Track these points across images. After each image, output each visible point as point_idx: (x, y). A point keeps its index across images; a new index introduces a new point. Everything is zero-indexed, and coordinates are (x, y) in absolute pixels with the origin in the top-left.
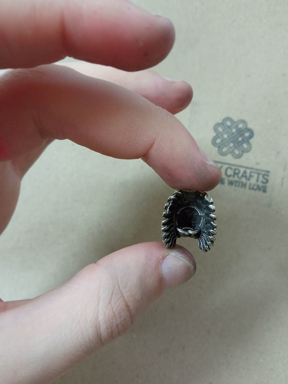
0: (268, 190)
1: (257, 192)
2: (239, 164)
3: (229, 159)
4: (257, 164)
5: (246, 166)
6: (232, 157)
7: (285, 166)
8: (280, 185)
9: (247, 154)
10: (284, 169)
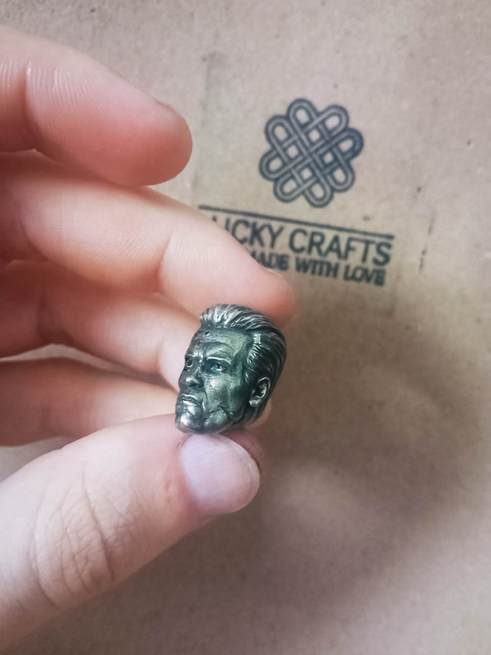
0: (388, 279)
1: (363, 284)
2: (323, 221)
3: (300, 209)
4: (366, 219)
5: (339, 224)
6: (307, 205)
7: (432, 220)
8: (418, 267)
9: (343, 195)
10: (430, 230)
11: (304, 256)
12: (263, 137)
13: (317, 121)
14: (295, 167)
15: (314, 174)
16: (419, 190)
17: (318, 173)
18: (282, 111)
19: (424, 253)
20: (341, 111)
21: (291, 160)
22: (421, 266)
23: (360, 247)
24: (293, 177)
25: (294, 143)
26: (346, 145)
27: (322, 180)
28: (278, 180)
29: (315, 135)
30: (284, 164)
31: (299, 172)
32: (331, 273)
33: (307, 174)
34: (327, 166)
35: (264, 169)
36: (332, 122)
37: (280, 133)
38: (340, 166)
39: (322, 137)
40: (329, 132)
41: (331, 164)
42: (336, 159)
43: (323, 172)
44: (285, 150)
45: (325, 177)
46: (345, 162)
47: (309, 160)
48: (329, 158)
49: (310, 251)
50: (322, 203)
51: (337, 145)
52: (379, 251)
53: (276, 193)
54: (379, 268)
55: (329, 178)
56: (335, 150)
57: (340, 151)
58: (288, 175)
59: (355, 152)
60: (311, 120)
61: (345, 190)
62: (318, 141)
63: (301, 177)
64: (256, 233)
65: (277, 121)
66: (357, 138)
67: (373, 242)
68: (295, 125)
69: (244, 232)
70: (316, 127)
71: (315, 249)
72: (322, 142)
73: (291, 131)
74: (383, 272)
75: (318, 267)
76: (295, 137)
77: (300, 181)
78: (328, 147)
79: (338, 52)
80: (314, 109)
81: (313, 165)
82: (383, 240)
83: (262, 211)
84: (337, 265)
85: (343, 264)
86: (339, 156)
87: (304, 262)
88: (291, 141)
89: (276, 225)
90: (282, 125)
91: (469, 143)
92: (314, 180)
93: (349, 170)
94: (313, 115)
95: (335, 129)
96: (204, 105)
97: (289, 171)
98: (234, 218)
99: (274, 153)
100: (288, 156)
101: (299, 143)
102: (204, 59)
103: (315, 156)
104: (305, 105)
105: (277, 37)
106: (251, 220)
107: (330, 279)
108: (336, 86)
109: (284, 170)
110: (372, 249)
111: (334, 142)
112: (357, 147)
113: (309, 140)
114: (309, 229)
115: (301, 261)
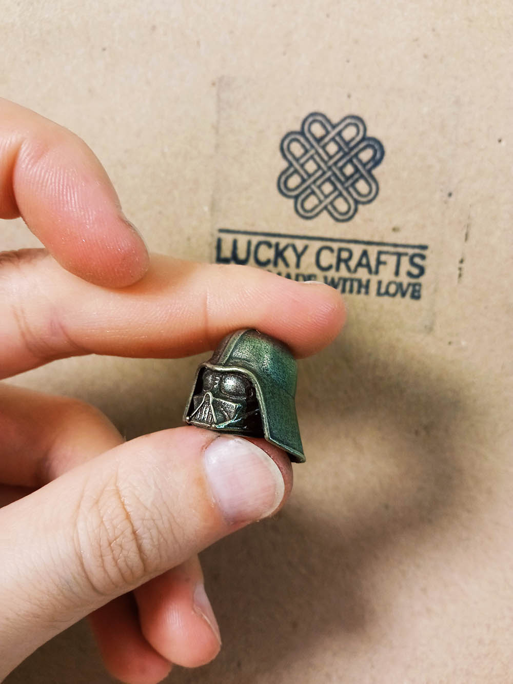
0: (424, 293)
1: (398, 299)
2: (349, 236)
3: (323, 225)
4: (395, 230)
5: (366, 238)
6: (331, 221)
7: (468, 226)
8: (457, 276)
9: (368, 206)
10: (467, 237)
11: (332, 274)
12: (279, 154)
13: (333, 133)
14: (314, 182)
15: (336, 188)
16: (450, 195)
17: (339, 186)
18: (297, 127)
19: (462, 261)
20: (357, 121)
21: (310, 176)
22: (460, 276)
23: (392, 260)
24: (313, 193)
25: (312, 157)
26: (366, 155)
27: (345, 193)
28: (298, 198)
29: (332, 148)
30: (304, 181)
31: (319, 187)
32: (363, 290)
33: (328, 188)
34: (348, 178)
35: (283, 188)
36: (349, 133)
37: (297, 149)
38: (362, 176)
39: (340, 149)
40: (347, 143)
41: (352, 176)
42: (357, 170)
43: (344, 184)
44: (302, 166)
45: (347, 189)
46: (367, 172)
47: (329, 174)
48: (349, 170)
49: (338, 269)
50: (347, 217)
51: (356, 155)
52: (413, 264)
53: (297, 211)
54: (413, 281)
55: (351, 190)
56: (355, 161)
57: (360, 161)
58: (309, 191)
59: (376, 161)
60: (328, 133)
61: (370, 201)
62: (337, 153)
63: (322, 192)
64: (280, 254)
65: (293, 137)
66: (377, 147)
67: (406, 254)
68: (311, 139)
69: (266, 254)
70: (333, 139)
71: (343, 266)
72: (341, 154)
73: (308, 146)
74: (420, 285)
75: (348, 284)
76: (312, 152)
77: (322, 197)
78: (348, 158)
79: (348, 61)
80: (329, 121)
81: (333, 178)
82: (417, 251)
83: (283, 231)
84: (368, 281)
85: (374, 279)
86: (360, 167)
87: (333, 280)
88: (308, 155)
89: (300, 244)
90: (298, 141)
91: (500, 141)
92: (336, 193)
93: (371, 179)
94: (329, 128)
95: (353, 139)
96: (216, 129)
97: (309, 187)
98: (255, 240)
99: (292, 170)
100: (306, 172)
101: (316, 157)
102: (214, 84)
103: (334, 169)
104: (320, 118)
105: (284, 54)
106: (273, 241)
107: (362, 296)
108: (349, 96)
109: (304, 186)
110: (405, 261)
111: (353, 153)
112: (378, 156)
113: (327, 153)
114: (335, 246)
115: (329, 280)
